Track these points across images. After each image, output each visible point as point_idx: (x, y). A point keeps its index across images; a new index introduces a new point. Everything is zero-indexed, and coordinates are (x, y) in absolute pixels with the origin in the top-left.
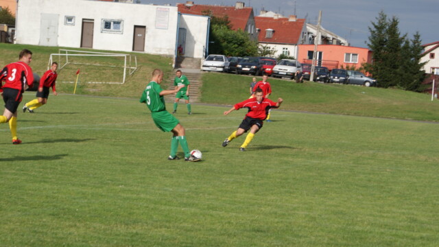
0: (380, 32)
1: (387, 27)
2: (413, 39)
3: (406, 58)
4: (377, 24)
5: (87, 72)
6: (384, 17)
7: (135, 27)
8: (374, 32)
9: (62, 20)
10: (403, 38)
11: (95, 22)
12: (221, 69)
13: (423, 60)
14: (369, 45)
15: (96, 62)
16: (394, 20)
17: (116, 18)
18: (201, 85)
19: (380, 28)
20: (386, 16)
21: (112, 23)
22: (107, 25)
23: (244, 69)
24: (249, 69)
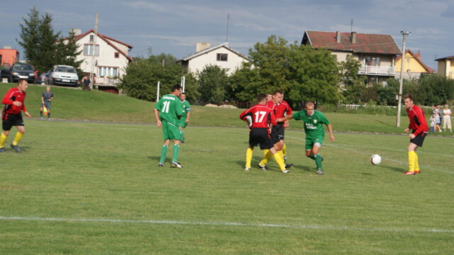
0: (33, 29)
1: (40, 24)
2: (68, 36)
3: (62, 56)
4: (29, 21)
6: (36, 14)
8: (26, 29)
10: (57, 36)
13: (78, 58)
14: (20, 43)
16: (47, 17)
19: (32, 25)
20: (38, 13)
24: (27, 77)
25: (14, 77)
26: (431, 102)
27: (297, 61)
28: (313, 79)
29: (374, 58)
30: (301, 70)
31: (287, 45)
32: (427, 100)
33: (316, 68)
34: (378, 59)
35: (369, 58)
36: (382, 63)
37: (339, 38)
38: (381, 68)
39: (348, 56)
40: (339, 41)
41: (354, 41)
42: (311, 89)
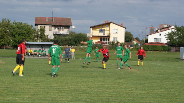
26: (72, 45)
27: (14, 29)
28: (20, 36)
29: (61, 28)
30: (14, 33)
31: (11, 22)
32: (70, 44)
33: (21, 31)
34: (63, 28)
35: (59, 27)
36: (65, 29)
37: (47, 19)
38: (64, 32)
39: (41, 26)
40: (47, 21)
41: (53, 21)
42: (18, 40)
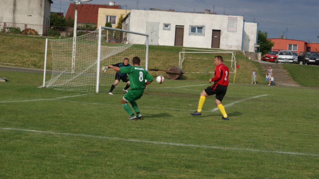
5: (203, 64)
7: (213, 30)
9: (161, 26)
11: (185, 28)
12: (292, 61)
15: (203, 57)
17: (200, 24)
18: (288, 73)
21: (197, 28)
22: (193, 30)
23: (310, 61)
24: (314, 61)
25: (306, 61)
